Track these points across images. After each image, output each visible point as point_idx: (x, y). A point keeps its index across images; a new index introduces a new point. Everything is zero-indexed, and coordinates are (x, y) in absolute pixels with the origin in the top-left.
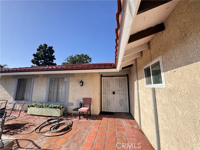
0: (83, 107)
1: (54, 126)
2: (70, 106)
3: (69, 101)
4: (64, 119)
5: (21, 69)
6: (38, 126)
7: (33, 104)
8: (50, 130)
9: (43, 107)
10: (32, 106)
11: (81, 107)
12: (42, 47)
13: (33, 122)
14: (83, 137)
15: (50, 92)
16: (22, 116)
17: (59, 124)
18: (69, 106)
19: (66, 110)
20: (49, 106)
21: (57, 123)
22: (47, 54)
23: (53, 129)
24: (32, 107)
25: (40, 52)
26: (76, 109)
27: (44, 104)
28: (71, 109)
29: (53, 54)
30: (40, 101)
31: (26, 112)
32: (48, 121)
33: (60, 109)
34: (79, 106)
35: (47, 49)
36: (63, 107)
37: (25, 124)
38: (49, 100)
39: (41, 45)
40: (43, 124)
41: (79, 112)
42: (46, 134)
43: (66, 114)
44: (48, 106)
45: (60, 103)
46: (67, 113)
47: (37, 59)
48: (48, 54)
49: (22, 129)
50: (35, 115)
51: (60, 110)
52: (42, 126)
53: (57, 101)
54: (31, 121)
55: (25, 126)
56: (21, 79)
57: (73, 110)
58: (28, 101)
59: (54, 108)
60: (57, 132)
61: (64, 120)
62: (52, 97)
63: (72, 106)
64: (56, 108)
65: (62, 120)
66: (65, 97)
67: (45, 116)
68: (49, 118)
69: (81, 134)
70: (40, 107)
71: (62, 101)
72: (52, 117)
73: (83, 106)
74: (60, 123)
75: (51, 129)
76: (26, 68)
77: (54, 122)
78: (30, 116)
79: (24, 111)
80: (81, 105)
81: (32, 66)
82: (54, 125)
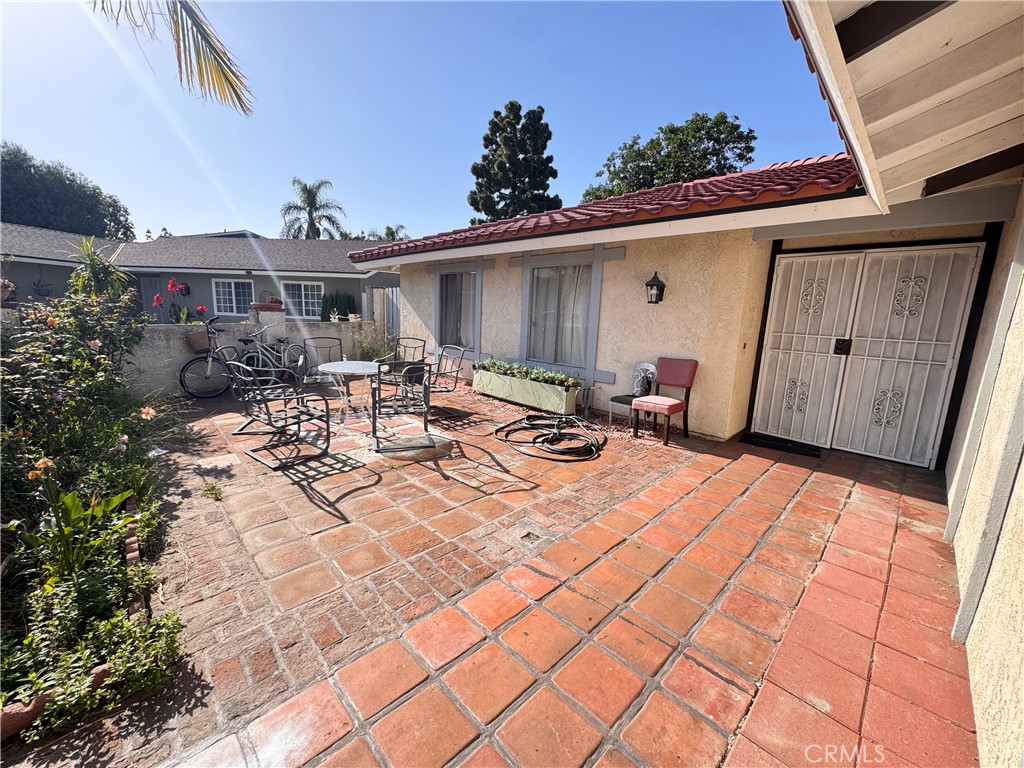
0: (657, 394)
1: (545, 435)
2: (604, 386)
3: (601, 366)
4: (579, 423)
5: (444, 238)
6: (502, 425)
7: (486, 362)
8: (534, 442)
9: (513, 375)
10: (484, 368)
11: (646, 392)
12: (502, 119)
13: (489, 413)
14: (635, 487)
15: (533, 324)
16: (462, 393)
17: (560, 433)
18: (598, 385)
19: (587, 394)
20: (531, 373)
21: (555, 431)
22: (521, 156)
23: (543, 442)
24: (482, 371)
25: (495, 151)
26: (626, 400)
27: (516, 366)
28: (605, 394)
29: (545, 147)
30: (505, 354)
31: (469, 384)
32: (529, 418)
33: (567, 390)
34: (637, 390)
35: (519, 127)
36: (575, 385)
37: (471, 414)
38: (531, 356)
39: (497, 114)
40: (515, 423)
41: (637, 411)
42: (522, 449)
43: (586, 410)
44: (527, 373)
45: (568, 369)
46: (590, 408)
47: (487, 188)
48: (525, 152)
49: (465, 424)
50: (495, 398)
51: (565, 393)
52: (512, 427)
53: (557, 360)
54: (485, 408)
55: (472, 418)
56: (447, 275)
57: (613, 399)
58: (472, 350)
59: (546, 381)
60: (554, 452)
61: (578, 426)
62: (541, 345)
63: (610, 386)
64: (553, 383)
65: (571, 425)
66: (586, 347)
67: (521, 405)
68: (532, 413)
69: (628, 476)
70: (505, 374)
71: (573, 363)
72: (540, 410)
73: (653, 389)
74: (563, 431)
75: (538, 440)
76: (456, 232)
77: (548, 426)
78: (480, 397)
79: (464, 383)
80: (648, 387)
81: (473, 222)
82: (545, 432)
